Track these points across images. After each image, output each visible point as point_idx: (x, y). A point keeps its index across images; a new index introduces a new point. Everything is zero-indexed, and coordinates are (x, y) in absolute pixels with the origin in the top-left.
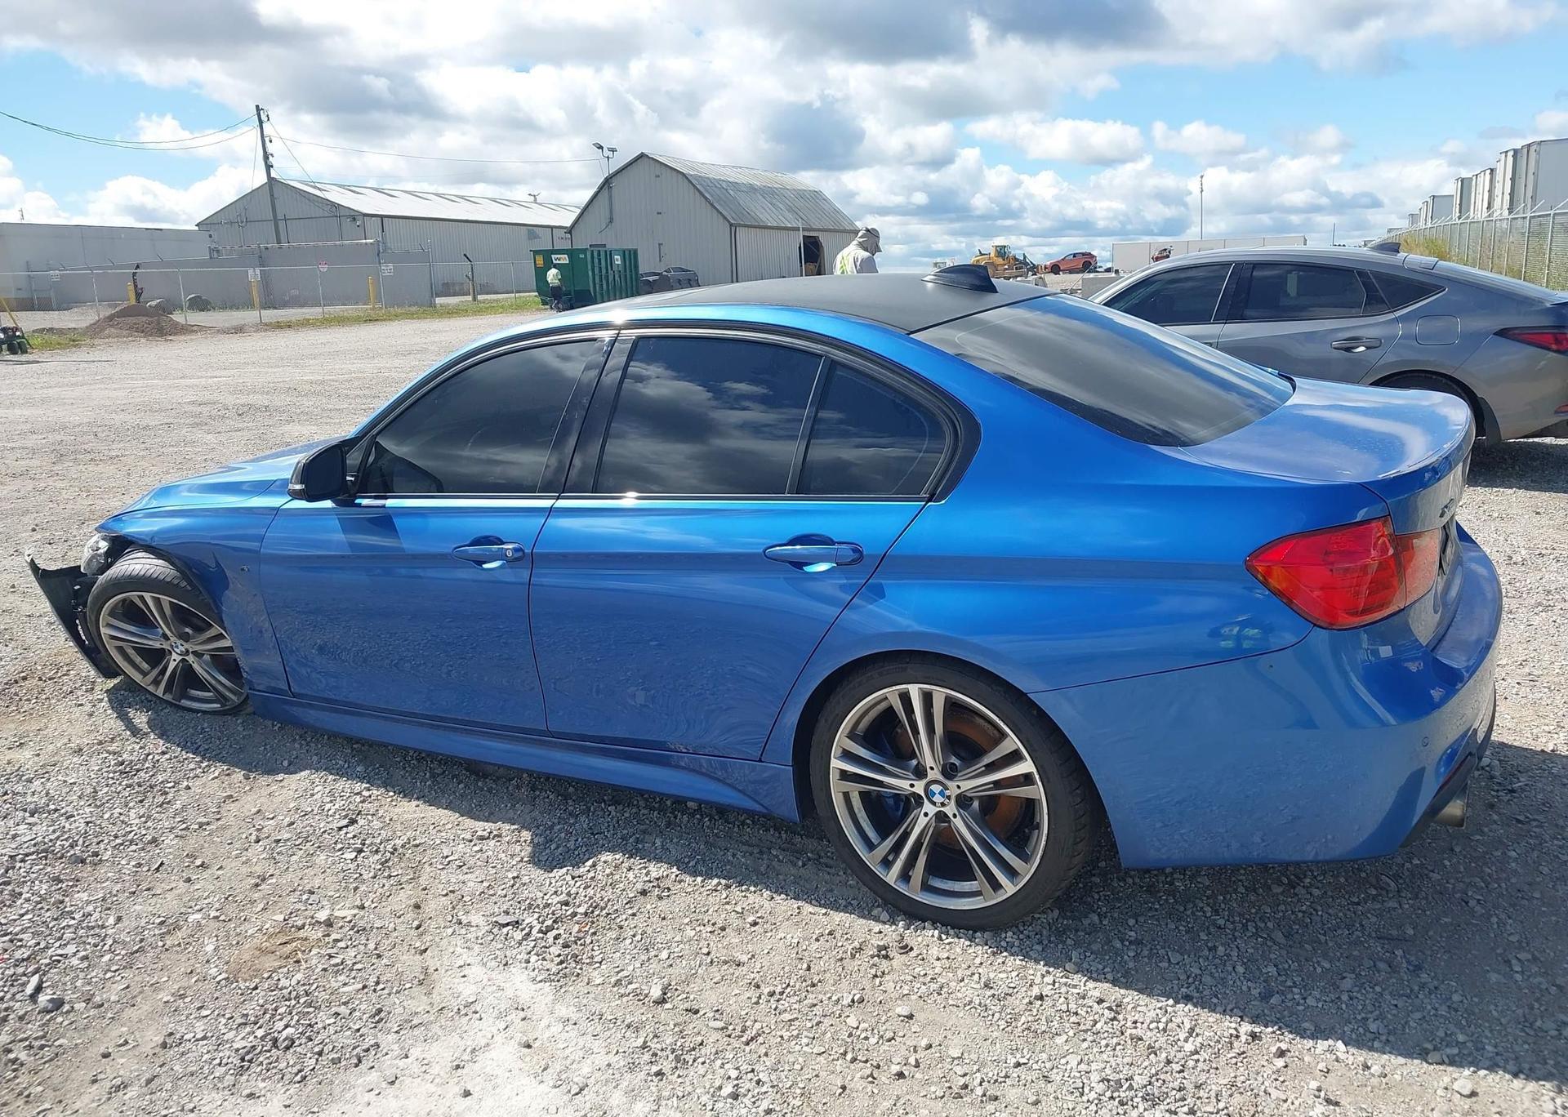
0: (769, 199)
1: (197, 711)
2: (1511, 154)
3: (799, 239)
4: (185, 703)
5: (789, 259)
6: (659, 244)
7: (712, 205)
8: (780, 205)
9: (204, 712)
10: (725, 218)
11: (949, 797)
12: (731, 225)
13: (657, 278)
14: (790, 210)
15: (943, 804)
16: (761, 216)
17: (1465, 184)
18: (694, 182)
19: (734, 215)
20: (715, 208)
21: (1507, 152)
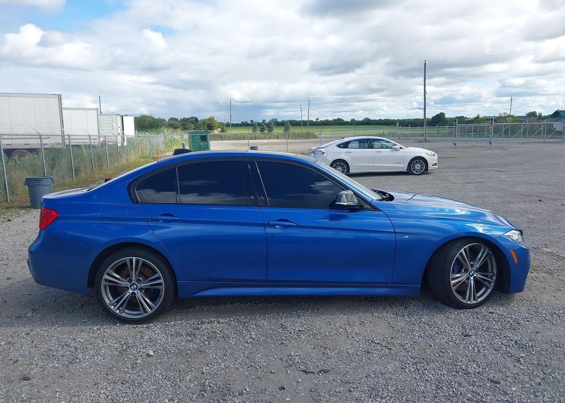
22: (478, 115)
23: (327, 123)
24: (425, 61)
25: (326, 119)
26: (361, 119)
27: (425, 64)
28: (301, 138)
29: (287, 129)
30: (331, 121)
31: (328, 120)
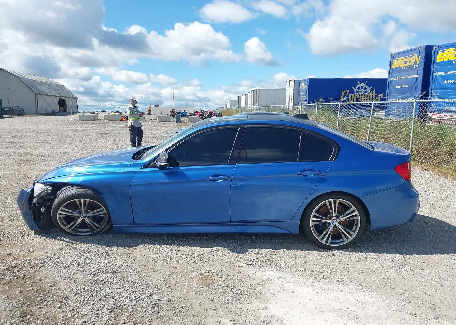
0: (47, 86)
1: (82, 236)
2: (252, 91)
3: (58, 99)
4: (78, 234)
5: (55, 105)
6: (8, 98)
7: (28, 87)
8: (52, 89)
9: (85, 236)
10: (33, 91)
11: (337, 222)
12: (36, 94)
13: (9, 109)
14: (55, 90)
15: (336, 224)
16: (45, 91)
17: (239, 98)
18: (22, 79)
19: (36, 91)
20: (30, 88)
21: (251, 91)
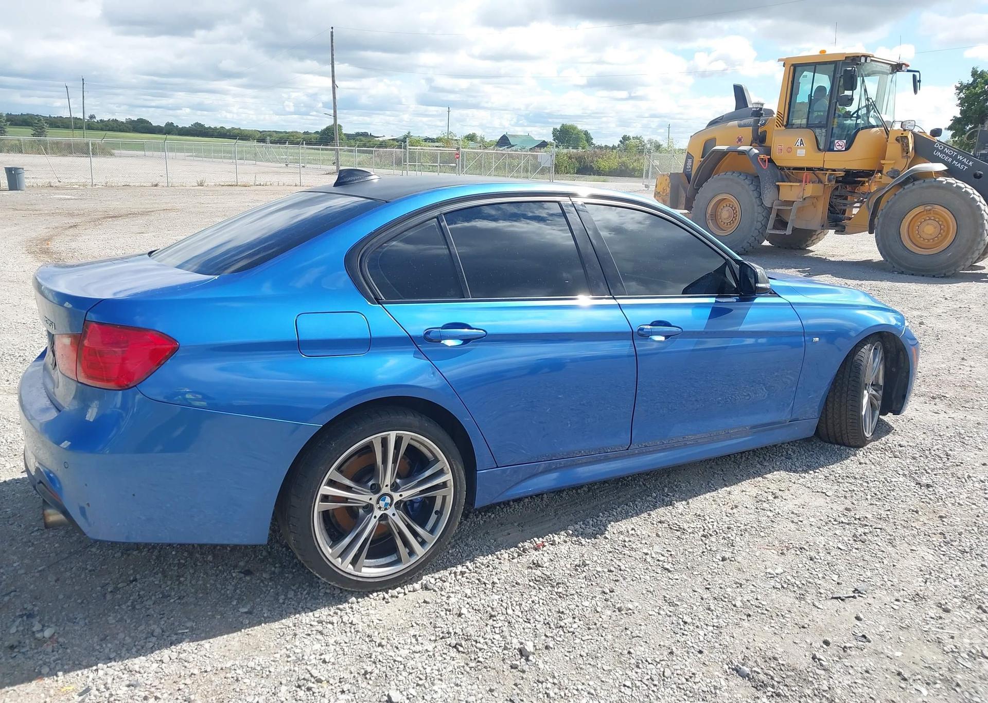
22: (409, 133)
23: (117, 127)
24: (332, 28)
25: (112, 117)
26: (188, 125)
27: (332, 32)
28: (75, 153)
29: (40, 132)
30: (122, 122)
31: (116, 120)
